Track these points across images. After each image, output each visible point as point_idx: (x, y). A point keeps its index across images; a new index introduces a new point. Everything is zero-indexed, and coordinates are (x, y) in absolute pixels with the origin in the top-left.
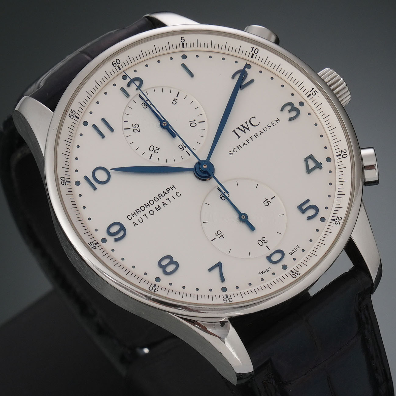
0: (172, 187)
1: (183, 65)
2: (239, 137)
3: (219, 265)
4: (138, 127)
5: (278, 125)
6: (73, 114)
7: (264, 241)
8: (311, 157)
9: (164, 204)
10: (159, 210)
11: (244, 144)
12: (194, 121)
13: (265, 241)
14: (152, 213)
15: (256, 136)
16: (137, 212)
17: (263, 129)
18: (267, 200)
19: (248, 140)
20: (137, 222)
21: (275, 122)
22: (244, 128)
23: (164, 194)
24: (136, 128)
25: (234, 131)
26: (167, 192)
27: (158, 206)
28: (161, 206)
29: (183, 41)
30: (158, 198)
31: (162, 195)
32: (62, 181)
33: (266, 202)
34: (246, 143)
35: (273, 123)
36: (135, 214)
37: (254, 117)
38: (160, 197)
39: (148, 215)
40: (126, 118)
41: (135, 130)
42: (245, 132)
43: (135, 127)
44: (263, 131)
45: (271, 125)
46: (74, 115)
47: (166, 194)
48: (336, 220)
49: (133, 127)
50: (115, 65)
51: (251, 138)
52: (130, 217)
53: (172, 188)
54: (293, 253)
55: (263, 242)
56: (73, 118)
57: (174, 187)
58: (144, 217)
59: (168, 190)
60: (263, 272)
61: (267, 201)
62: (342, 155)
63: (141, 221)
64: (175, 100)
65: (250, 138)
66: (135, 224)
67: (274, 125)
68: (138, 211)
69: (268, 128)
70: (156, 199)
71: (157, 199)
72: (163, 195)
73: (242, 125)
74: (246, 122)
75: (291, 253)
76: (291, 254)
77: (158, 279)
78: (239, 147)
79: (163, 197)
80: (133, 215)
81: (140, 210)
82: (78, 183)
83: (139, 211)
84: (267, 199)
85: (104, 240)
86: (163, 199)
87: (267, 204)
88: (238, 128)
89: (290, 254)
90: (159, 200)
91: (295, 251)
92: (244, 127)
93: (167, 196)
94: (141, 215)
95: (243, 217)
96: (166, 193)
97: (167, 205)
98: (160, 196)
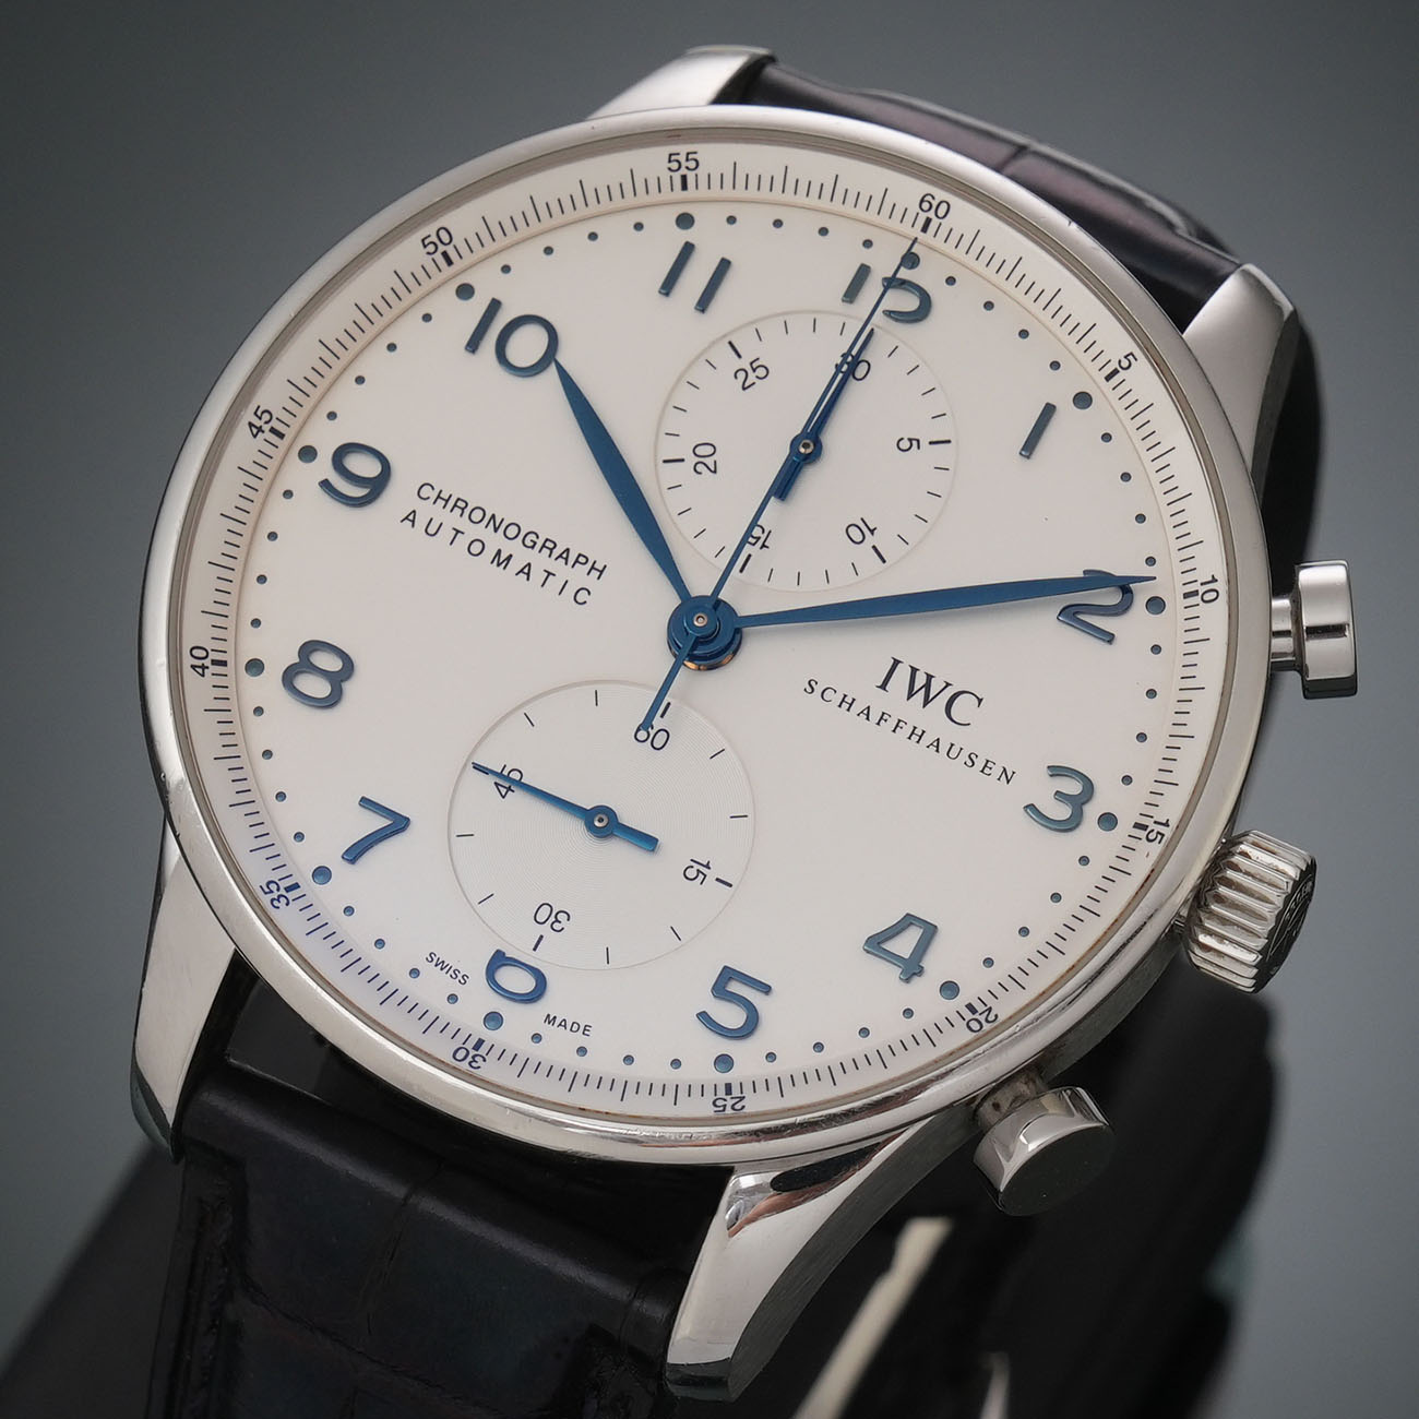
0: (596, 566)
1: (1049, 411)
2: (883, 686)
3: (398, 824)
4: (757, 377)
5: (992, 781)
6: (684, 164)
7: (557, 921)
8: (930, 931)
9: (526, 571)
10: (499, 565)
11: (867, 712)
12: (872, 531)
13: (557, 926)
14: (476, 548)
15: (917, 735)
16: (455, 505)
17: (952, 745)
18: (707, 866)
19: (885, 717)
20: (421, 522)
21: (997, 771)
22: (922, 688)
23: (560, 556)
24: (752, 374)
25: (896, 662)
26: (572, 560)
27: (511, 556)
28: (515, 565)
29: (1125, 363)
30: (535, 543)
31: (551, 550)
32: (434, 238)
33: (696, 866)
34: (875, 716)
35: (989, 765)
36: (447, 501)
37: (980, 701)
38: (544, 546)
39: (463, 541)
40: (772, 330)
41: (741, 375)
42: (910, 695)
43: (754, 370)
44: (944, 747)
45: (980, 764)
46: (683, 171)
47: (564, 561)
48: (728, 1097)
49: (751, 364)
50: (926, 206)
51: (901, 724)
52: (426, 492)
53: (593, 568)
54: (557, 1022)
55: (552, 919)
56: (672, 174)
57: (601, 572)
58: (447, 533)
59: (582, 560)
60: (443, 962)
61: (702, 869)
62: (977, 1016)
63: (432, 530)
64: (915, 443)
65: (899, 721)
66: (411, 518)
67: (982, 771)
68: (460, 505)
69: (964, 757)
70: (530, 540)
71: (532, 544)
72: (556, 552)
73: (929, 677)
74: (948, 685)
75: (555, 1017)
76: (550, 1020)
77: (255, 666)
78: (847, 703)
79: (550, 556)
80: (439, 497)
81: (467, 512)
82: (465, 291)
83: (463, 509)
84: (709, 868)
85: (308, 454)
86: (541, 561)
87: (691, 873)
88: (914, 670)
89: (548, 1016)
90: (533, 547)
91: (569, 1027)
92: (927, 686)
93: (558, 566)
94: (453, 519)
95: (601, 820)
96: (566, 559)
97: (528, 579)
98: (549, 546)
